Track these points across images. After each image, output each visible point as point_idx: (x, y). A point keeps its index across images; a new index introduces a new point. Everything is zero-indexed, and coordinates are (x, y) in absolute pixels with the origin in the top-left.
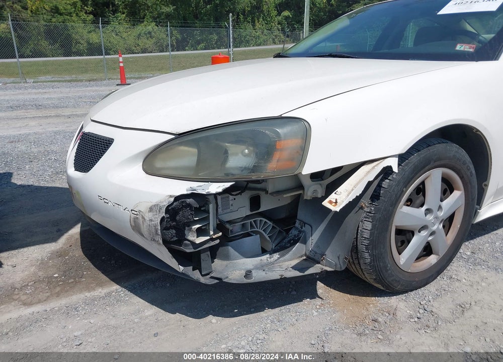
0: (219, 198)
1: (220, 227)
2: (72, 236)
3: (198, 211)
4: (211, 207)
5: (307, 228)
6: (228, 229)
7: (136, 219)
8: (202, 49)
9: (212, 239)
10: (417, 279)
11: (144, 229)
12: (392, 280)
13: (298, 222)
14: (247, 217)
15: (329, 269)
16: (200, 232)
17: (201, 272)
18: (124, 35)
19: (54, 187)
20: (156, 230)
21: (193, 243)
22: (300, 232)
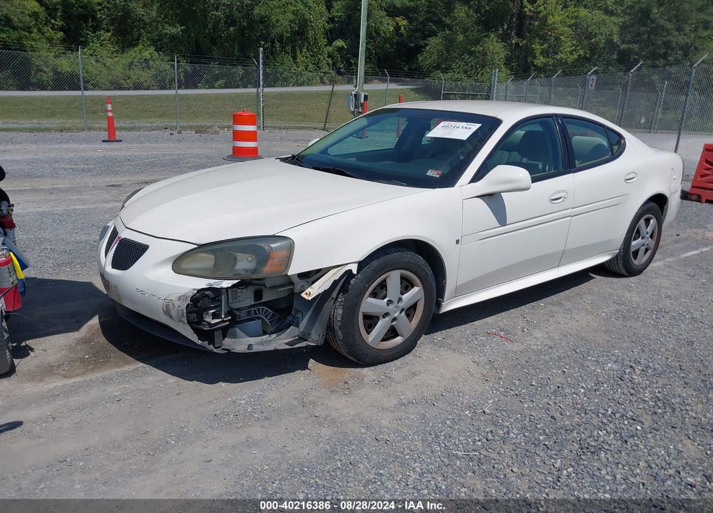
0: (230, 291)
1: (230, 312)
2: (92, 326)
3: (213, 300)
4: (223, 298)
5: (299, 315)
6: (236, 315)
7: (167, 306)
8: (221, 87)
9: (223, 321)
10: (384, 354)
11: (174, 313)
12: (362, 354)
13: (293, 310)
14: (252, 306)
15: (312, 344)
16: (215, 316)
17: (214, 346)
18: (109, 62)
19: (60, 280)
20: (183, 313)
21: (209, 324)
22: (295, 318)
